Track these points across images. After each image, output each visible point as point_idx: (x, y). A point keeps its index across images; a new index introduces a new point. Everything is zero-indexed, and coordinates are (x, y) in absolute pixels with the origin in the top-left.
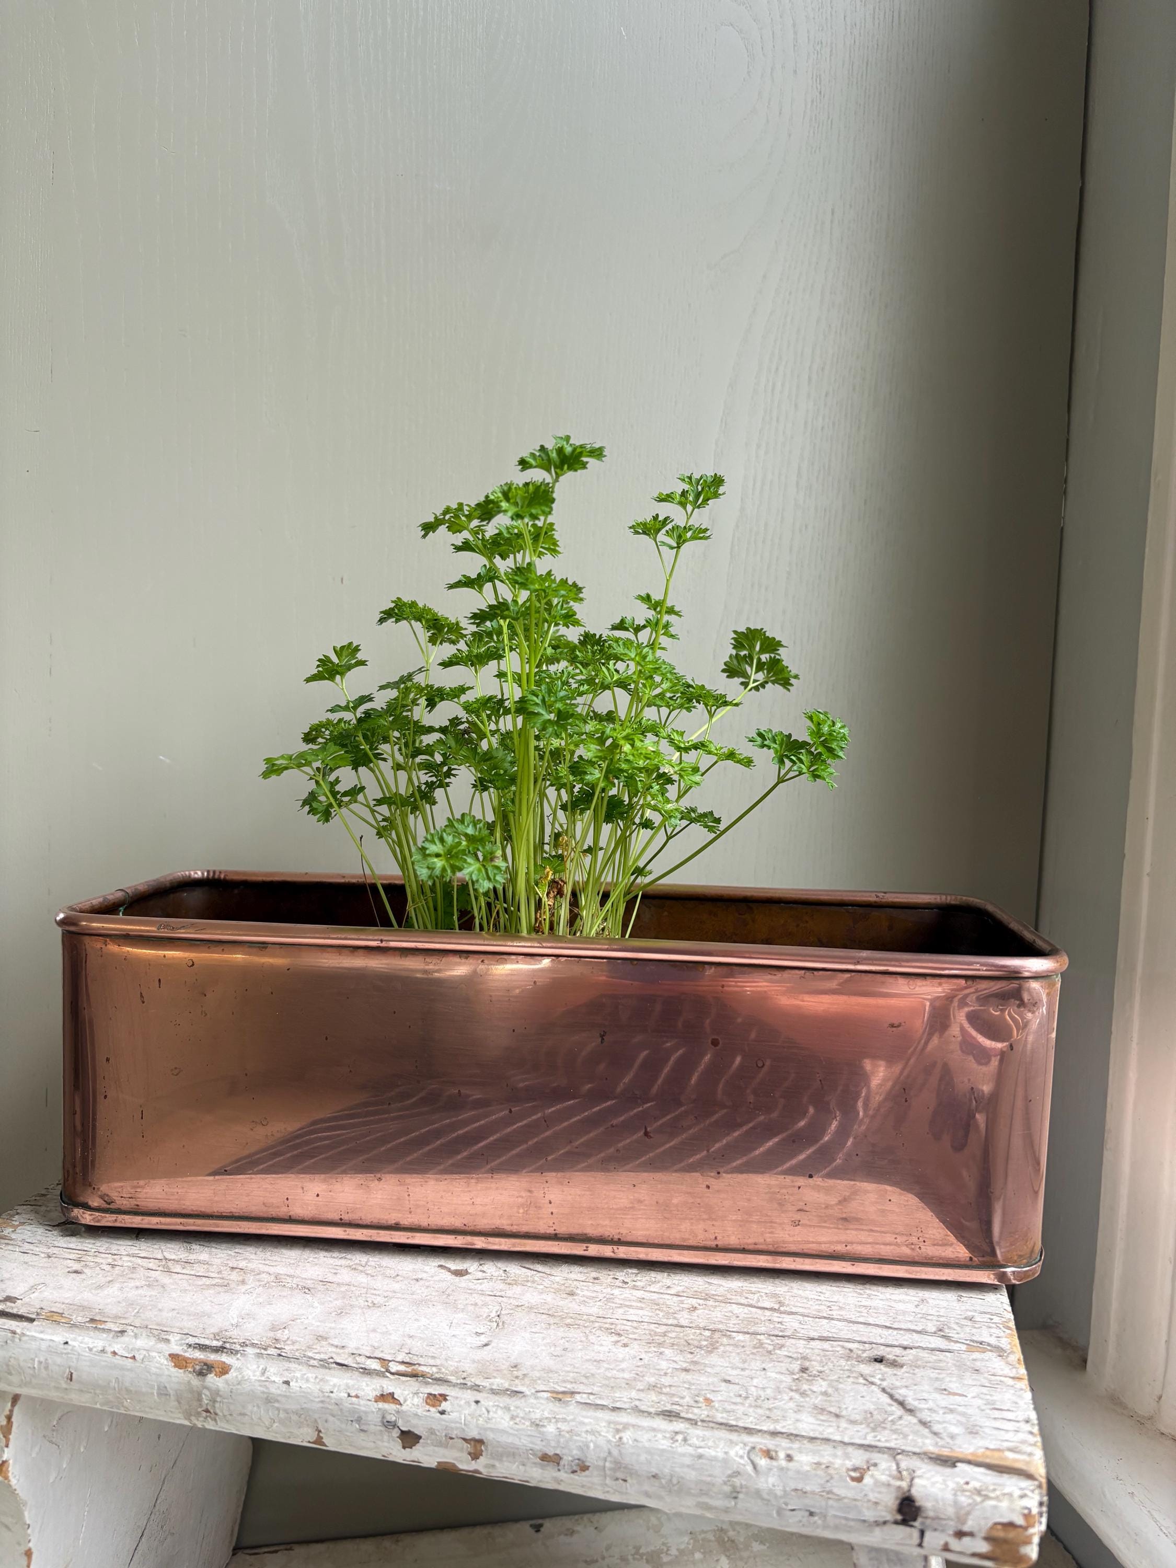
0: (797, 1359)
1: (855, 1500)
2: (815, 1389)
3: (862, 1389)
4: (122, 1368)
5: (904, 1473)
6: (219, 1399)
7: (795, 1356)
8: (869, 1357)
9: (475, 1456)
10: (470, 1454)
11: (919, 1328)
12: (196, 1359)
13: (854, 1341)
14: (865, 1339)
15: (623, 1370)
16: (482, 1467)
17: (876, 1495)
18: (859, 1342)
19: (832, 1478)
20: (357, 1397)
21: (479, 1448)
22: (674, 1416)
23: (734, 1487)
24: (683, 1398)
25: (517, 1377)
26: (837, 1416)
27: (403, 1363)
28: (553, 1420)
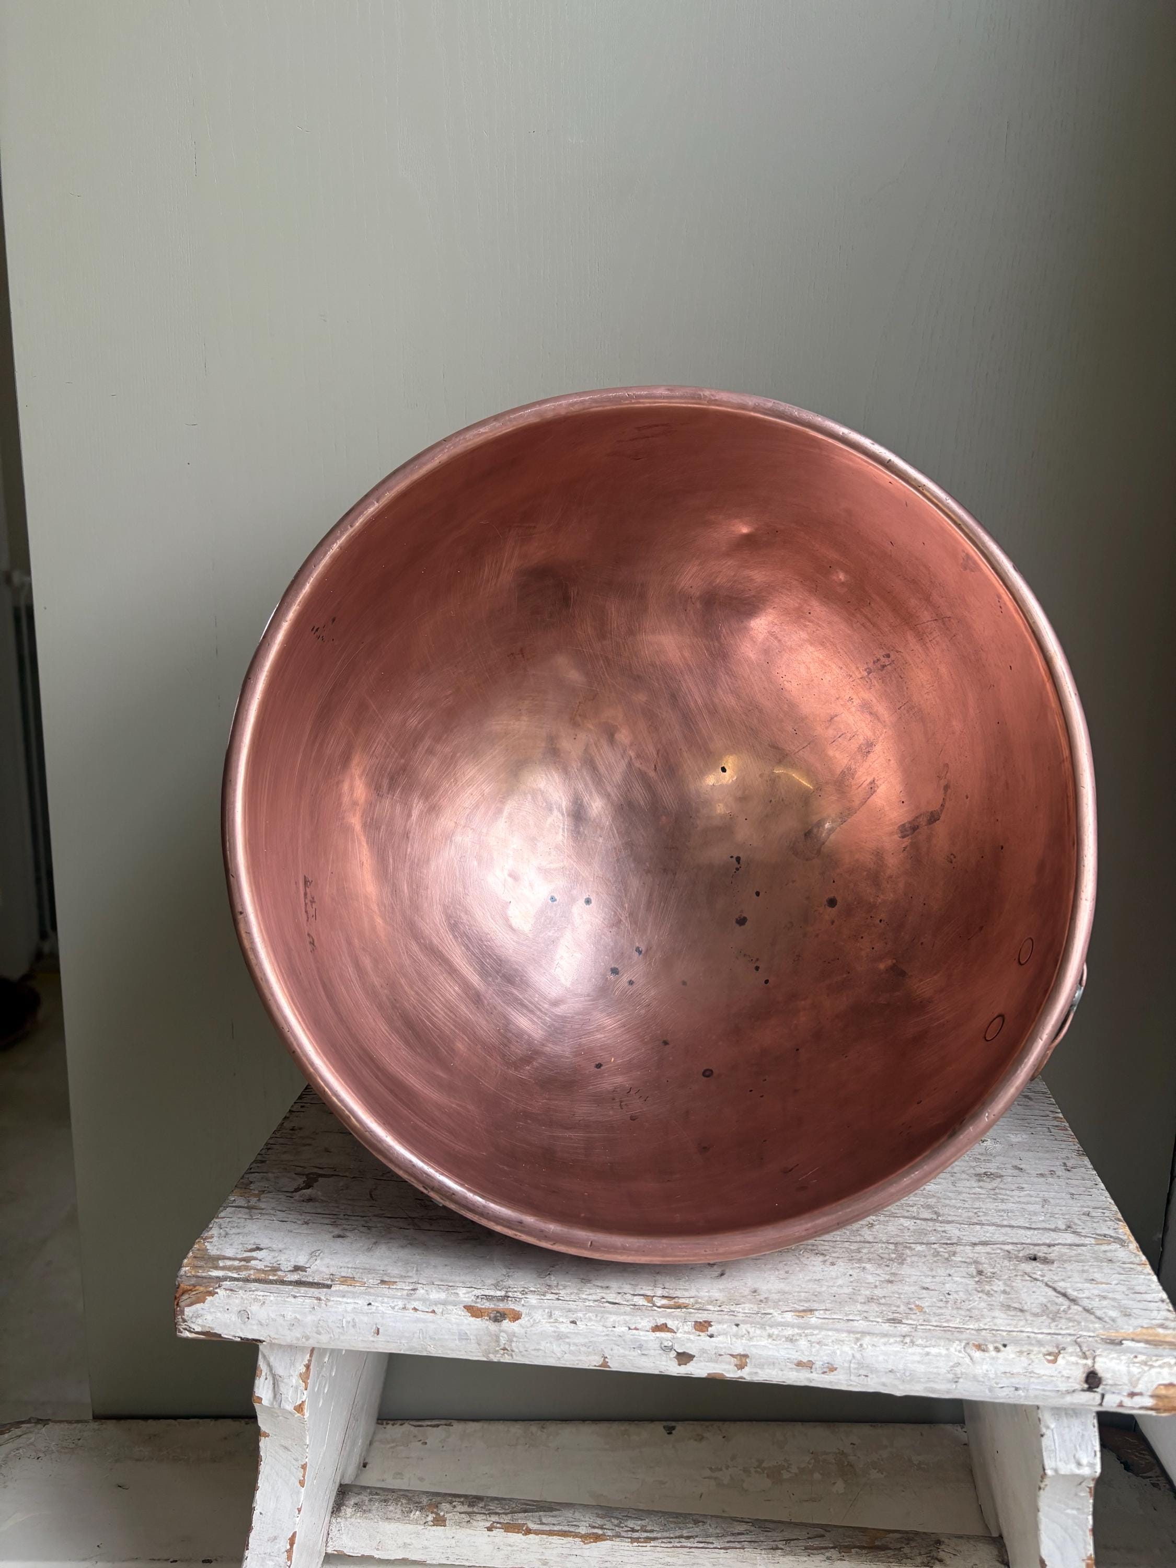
0: (971, 1263)
1: (1052, 1376)
2: (995, 1289)
3: (1029, 1284)
4: (424, 1321)
5: (1087, 1353)
6: (515, 1339)
7: (968, 1260)
8: (1025, 1256)
9: (741, 1367)
10: (736, 1365)
11: (1053, 1227)
12: (488, 1309)
13: (1008, 1243)
14: (1016, 1241)
15: (841, 1286)
16: (747, 1374)
17: (1068, 1371)
18: (1012, 1243)
19: (1033, 1362)
20: (636, 1329)
21: (744, 1361)
22: (898, 1323)
23: (955, 1374)
24: (898, 1307)
25: (761, 1301)
26: (1022, 1311)
27: (663, 1297)
28: (803, 1335)
